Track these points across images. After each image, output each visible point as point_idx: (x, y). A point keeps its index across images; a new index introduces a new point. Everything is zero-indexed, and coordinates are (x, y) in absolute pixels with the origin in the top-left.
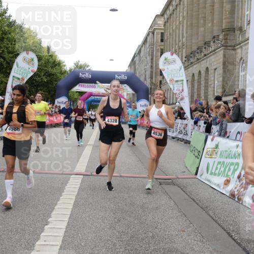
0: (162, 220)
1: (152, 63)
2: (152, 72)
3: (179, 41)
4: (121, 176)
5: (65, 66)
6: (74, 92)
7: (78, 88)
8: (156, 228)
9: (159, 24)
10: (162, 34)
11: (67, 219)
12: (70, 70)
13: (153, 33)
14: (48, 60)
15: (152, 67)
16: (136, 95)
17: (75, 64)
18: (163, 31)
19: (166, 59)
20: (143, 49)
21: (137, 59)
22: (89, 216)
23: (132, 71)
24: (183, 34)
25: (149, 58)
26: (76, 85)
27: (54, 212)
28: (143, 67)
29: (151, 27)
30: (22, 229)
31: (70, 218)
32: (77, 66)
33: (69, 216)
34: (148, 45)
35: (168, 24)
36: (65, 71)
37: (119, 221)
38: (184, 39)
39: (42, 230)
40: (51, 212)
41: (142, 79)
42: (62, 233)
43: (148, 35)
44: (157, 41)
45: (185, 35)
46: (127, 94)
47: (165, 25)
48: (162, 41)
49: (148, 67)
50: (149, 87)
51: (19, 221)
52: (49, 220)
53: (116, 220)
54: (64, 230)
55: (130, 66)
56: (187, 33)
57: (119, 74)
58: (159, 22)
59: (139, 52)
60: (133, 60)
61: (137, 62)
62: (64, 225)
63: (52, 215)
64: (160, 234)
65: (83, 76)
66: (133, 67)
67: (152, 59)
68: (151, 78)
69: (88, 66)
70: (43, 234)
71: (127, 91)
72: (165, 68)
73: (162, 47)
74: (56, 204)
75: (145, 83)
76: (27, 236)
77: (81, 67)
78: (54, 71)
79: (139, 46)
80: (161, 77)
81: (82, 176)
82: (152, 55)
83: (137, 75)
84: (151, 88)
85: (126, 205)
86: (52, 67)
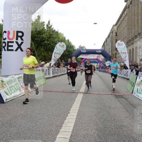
0: (117, 112)
1: (112, 45)
2: (112, 49)
3: (124, 36)
4: (99, 94)
5: (75, 47)
6: (79, 58)
7: (81, 57)
8: (115, 116)
9: (114, 29)
10: (116, 33)
11: (77, 112)
12: (77, 49)
13: (112, 33)
14: (68, 45)
15: (112, 47)
16: (105, 59)
17: (79, 46)
18: (116, 32)
19: (118, 44)
20: (108, 39)
21: (105, 43)
22: (86, 110)
23: (104, 49)
24: (125, 32)
25: (111, 43)
26: (80, 55)
27: (72, 109)
28: (108, 47)
29: (111, 30)
30: (59, 115)
31: (78, 111)
32: (80, 47)
33: (78, 110)
34: (110, 38)
35: (118, 29)
36: (75, 50)
37: (99, 113)
38: (126, 35)
39: (67, 116)
40: (71, 108)
41: (108, 52)
42: (75, 117)
43: (110, 33)
44: (114, 36)
45: (126, 33)
46: (102, 59)
47: (117, 29)
48: (116, 36)
49: (110, 47)
50: (111, 55)
51: (57, 112)
52: (70, 112)
53: (98, 112)
54: (76, 116)
55: (102, 47)
56: (127, 32)
57: (98, 50)
58: (115, 28)
59: (106, 41)
60: (104, 44)
61: (105, 45)
62: (76, 114)
63: (71, 110)
64: (117, 119)
65: (83, 51)
66: (104, 47)
67: (112, 44)
68: (112, 52)
69: (85, 47)
70: (67, 117)
71: (101, 58)
72: (118, 47)
73: (116, 38)
74: (72, 105)
75: (109, 54)
76: (61, 118)
77: (82, 48)
78: (71, 50)
79: (106, 38)
80: (116, 51)
81: (83, 94)
82: (112, 42)
83: (106, 50)
84: (112, 56)
85: (102, 106)
86: (70, 48)
